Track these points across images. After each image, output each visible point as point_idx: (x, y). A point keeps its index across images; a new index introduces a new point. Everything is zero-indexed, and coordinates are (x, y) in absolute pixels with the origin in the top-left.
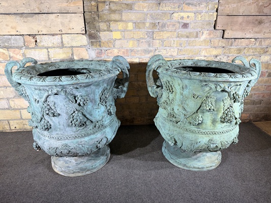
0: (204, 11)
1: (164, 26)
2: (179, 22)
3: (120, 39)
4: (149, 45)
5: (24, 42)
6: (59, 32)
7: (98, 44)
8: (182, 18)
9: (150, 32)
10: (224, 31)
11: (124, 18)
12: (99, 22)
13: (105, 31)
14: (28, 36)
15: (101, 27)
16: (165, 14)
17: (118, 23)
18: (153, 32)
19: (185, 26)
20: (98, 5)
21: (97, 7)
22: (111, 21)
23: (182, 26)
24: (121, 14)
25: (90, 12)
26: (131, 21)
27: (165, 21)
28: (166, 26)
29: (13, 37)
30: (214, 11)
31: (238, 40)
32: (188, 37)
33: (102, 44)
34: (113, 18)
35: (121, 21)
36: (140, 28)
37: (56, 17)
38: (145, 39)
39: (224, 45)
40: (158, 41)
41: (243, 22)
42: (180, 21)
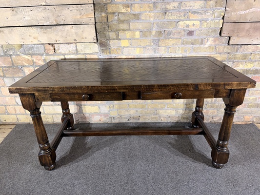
0: (210, 19)
1: (169, 34)
2: (184, 30)
3: (128, 47)
5: (45, 50)
6: (74, 41)
8: (188, 26)
9: (156, 40)
10: (229, 37)
11: (132, 27)
12: (109, 32)
13: (114, 39)
14: (48, 45)
15: (111, 36)
16: (170, 22)
17: (126, 32)
18: (159, 40)
19: (191, 33)
20: (107, 16)
21: (107, 18)
22: (120, 30)
23: (187, 34)
24: (129, 23)
25: (101, 23)
26: (138, 30)
27: (171, 29)
28: (172, 34)
29: (35, 45)
30: (220, 18)
31: (244, 46)
32: (192, 44)
34: (122, 28)
35: (129, 30)
36: (146, 37)
37: (71, 28)
39: (229, 51)
41: (250, 28)
42: (185, 28)
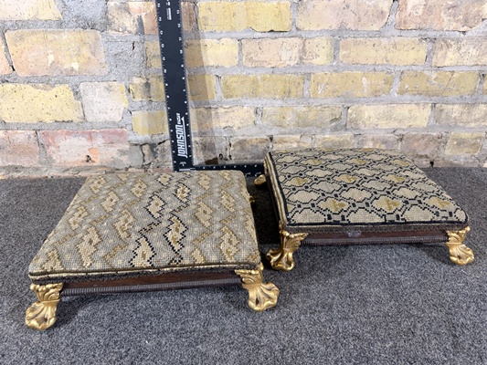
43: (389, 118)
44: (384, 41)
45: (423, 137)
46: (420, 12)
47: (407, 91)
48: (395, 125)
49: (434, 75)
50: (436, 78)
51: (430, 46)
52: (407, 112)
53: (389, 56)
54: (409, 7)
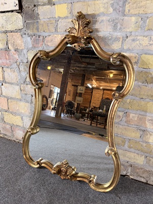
4: (115, 28)
7: (35, 27)
33: (40, 27)
38: (108, 15)
40: (133, 19)
43: (124, 156)
44: (121, 126)
45: (141, 169)
46: (136, 119)
47: (132, 147)
48: (128, 159)
49: (145, 145)
50: (146, 146)
51: (141, 133)
52: (133, 156)
53: (123, 132)
54: (131, 116)
